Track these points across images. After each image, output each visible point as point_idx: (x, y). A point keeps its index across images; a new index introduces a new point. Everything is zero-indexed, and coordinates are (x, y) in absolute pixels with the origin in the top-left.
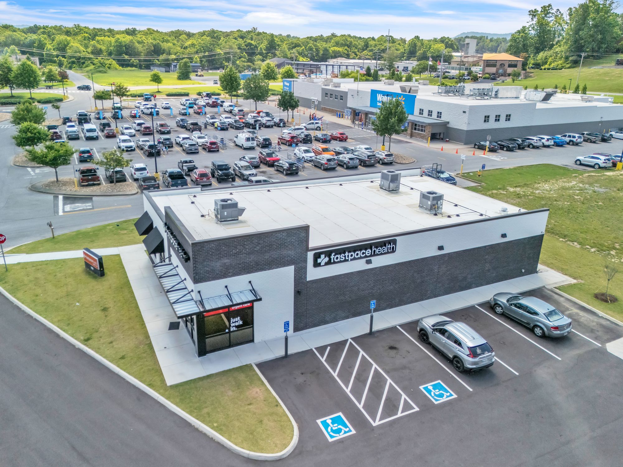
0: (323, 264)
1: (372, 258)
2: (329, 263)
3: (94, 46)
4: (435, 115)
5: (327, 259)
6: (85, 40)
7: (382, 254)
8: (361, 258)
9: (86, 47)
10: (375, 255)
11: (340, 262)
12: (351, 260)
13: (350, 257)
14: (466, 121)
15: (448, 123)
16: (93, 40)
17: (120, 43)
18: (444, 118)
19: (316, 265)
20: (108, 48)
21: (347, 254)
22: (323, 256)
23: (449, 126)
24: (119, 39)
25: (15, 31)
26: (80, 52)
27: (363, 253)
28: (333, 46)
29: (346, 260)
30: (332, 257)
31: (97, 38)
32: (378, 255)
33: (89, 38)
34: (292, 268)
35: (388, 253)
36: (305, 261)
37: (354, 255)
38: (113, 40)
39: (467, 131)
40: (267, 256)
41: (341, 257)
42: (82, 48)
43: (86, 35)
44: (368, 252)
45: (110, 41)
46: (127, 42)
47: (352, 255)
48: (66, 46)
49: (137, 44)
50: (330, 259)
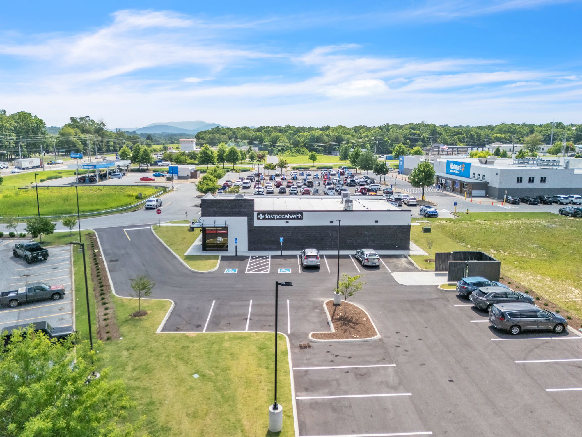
0: (261, 218)
1: (289, 221)
2: (264, 219)
3: (295, 139)
4: (481, 177)
5: (263, 217)
6: (290, 135)
7: (294, 219)
8: (282, 219)
9: (290, 140)
10: (290, 219)
11: (270, 219)
12: (277, 219)
13: (276, 218)
14: (498, 180)
15: (488, 183)
16: (296, 135)
17: (313, 136)
18: (486, 179)
19: (258, 219)
20: (304, 140)
21: (274, 216)
22: (261, 215)
23: (489, 185)
24: (312, 133)
25: (248, 131)
26: (285, 143)
27: (283, 217)
28: (497, 133)
29: (273, 219)
30: (266, 216)
31: (299, 133)
32: (291, 219)
33: (293, 134)
34: (245, 219)
35: (297, 219)
36: (253, 216)
37: (278, 217)
38: (309, 134)
39: (499, 189)
40: (234, 210)
41: (271, 217)
42: (287, 141)
43: (292, 132)
44: (286, 217)
45: (307, 135)
46: (318, 136)
47: (277, 217)
48: (277, 139)
49: (325, 136)
50: (265, 217)
